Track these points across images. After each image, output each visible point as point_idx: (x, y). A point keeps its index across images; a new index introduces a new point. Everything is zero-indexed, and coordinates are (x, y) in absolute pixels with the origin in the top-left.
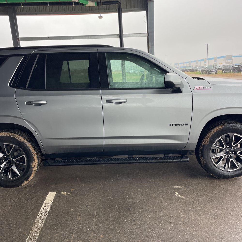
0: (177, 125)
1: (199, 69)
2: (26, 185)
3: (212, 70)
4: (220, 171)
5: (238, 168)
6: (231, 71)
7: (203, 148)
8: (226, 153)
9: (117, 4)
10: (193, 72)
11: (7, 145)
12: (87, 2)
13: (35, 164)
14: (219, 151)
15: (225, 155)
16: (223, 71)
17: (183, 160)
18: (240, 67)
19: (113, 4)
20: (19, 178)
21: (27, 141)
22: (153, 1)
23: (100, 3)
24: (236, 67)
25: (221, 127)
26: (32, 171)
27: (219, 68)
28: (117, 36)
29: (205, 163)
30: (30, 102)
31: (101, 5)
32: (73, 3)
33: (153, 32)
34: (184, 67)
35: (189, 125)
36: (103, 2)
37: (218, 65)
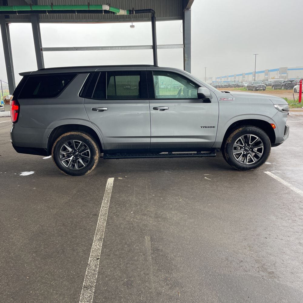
0: (207, 127)
1: (245, 85)
2: (89, 173)
3: (260, 86)
4: (240, 164)
5: (254, 162)
6: (283, 88)
7: (227, 146)
8: (246, 150)
9: (151, 12)
10: (238, 88)
11: (76, 142)
12: (118, 10)
13: (97, 157)
14: (239, 148)
15: (244, 151)
16: (273, 88)
17: (212, 155)
18: (292, 82)
19: (146, 12)
20: (84, 168)
21: (91, 139)
22: (190, 10)
23: (133, 11)
24: (288, 83)
25: (241, 129)
26: (94, 162)
27: (270, 83)
28: (150, 47)
29: (229, 157)
30: (95, 108)
31: (133, 13)
32: (103, 11)
33: (190, 43)
34: (227, 81)
35: (216, 127)
36: (135, 11)
37: (269, 80)
